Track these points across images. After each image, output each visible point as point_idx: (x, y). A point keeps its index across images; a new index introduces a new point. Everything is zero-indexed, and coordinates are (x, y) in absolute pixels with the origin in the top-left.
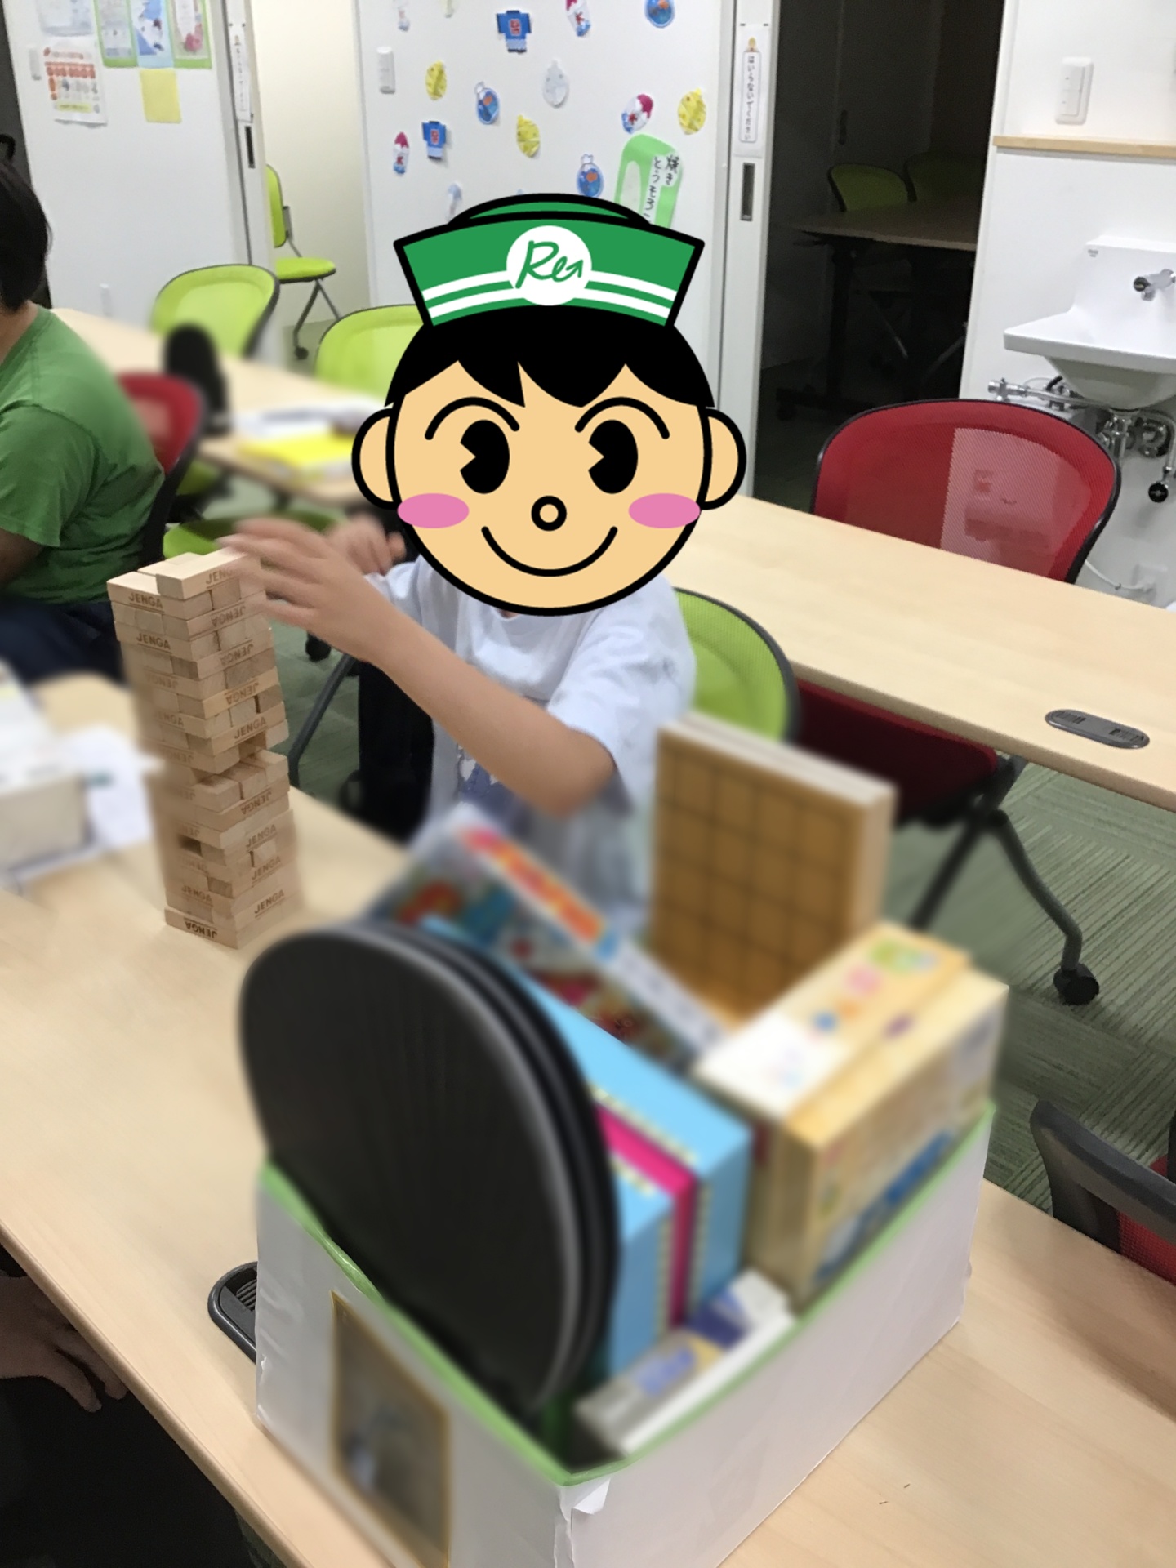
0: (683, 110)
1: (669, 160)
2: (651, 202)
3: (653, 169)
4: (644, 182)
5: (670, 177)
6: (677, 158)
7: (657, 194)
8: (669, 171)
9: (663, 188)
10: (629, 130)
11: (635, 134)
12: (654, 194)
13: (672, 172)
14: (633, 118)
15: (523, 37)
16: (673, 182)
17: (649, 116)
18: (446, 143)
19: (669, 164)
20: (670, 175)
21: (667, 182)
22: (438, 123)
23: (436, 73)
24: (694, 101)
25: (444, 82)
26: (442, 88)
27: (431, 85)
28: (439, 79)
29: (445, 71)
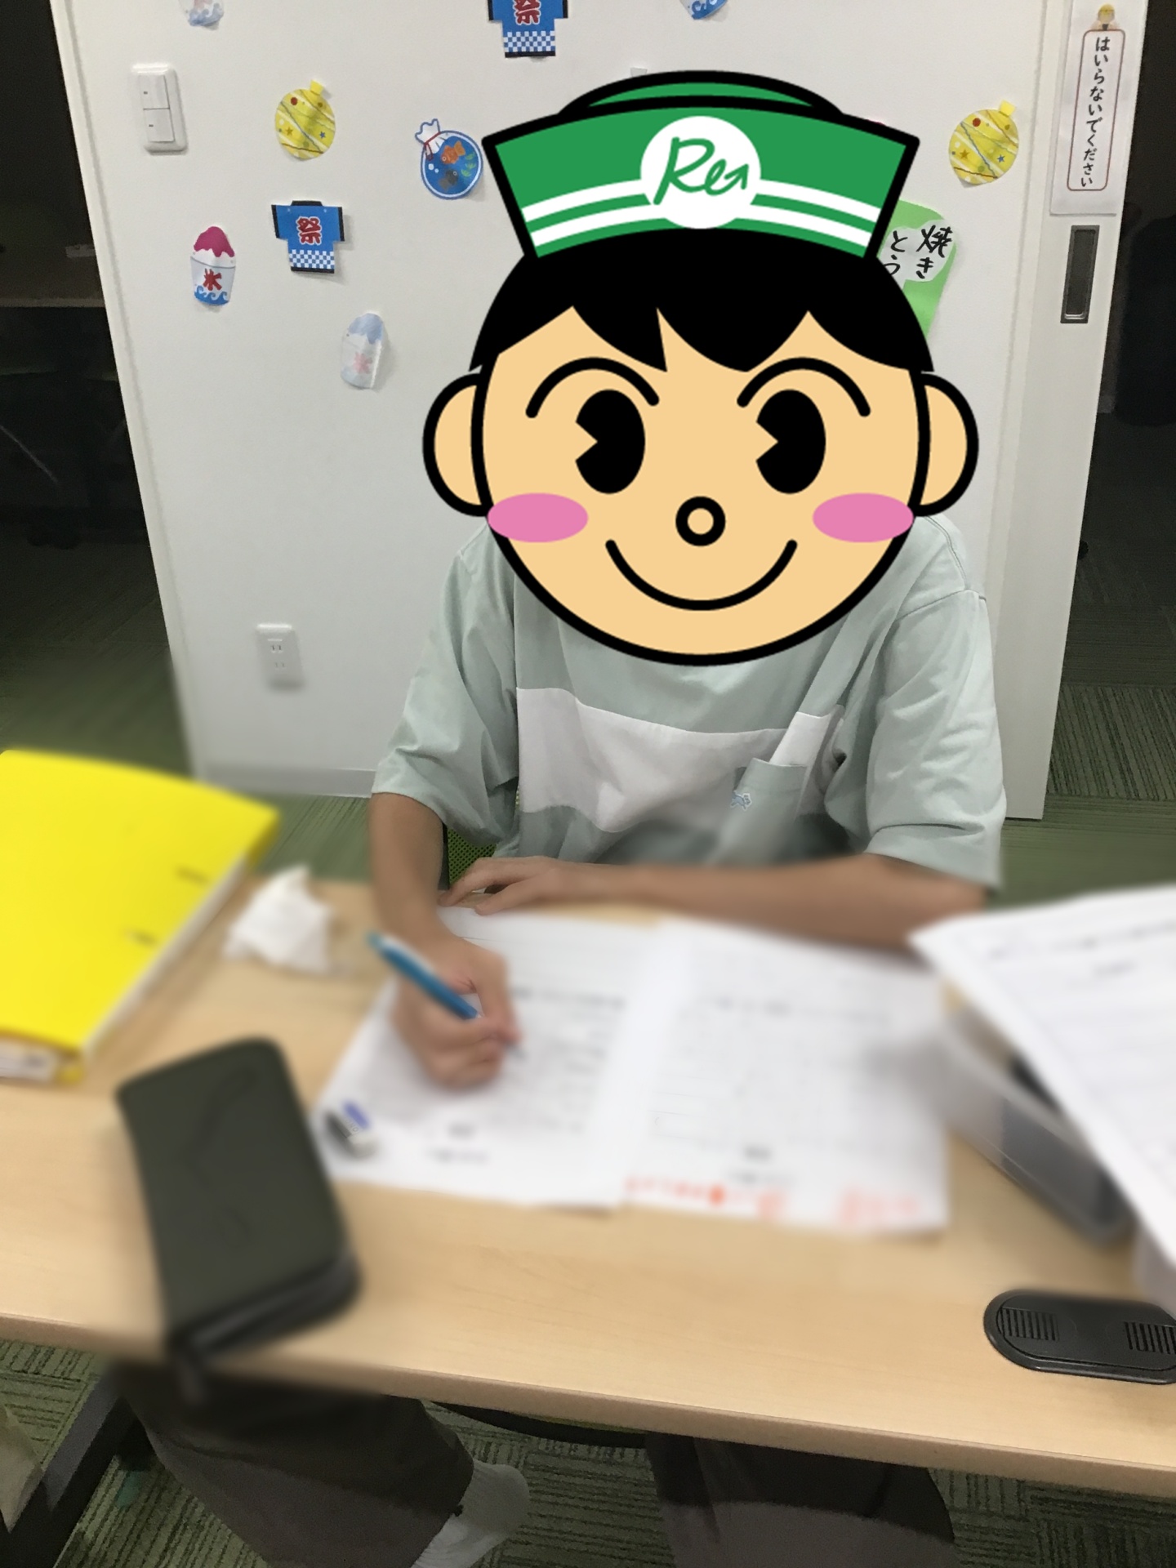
0: (964, 143)
1: (927, 236)
5: (927, 264)
6: (948, 231)
8: (925, 254)
13: (934, 256)
15: (549, 27)
16: (930, 275)
18: (342, 239)
19: (926, 242)
20: (927, 260)
21: (919, 274)
22: (318, 204)
23: (305, 107)
24: (992, 125)
25: (328, 124)
26: (322, 135)
27: (289, 132)
28: (313, 119)
29: (330, 102)
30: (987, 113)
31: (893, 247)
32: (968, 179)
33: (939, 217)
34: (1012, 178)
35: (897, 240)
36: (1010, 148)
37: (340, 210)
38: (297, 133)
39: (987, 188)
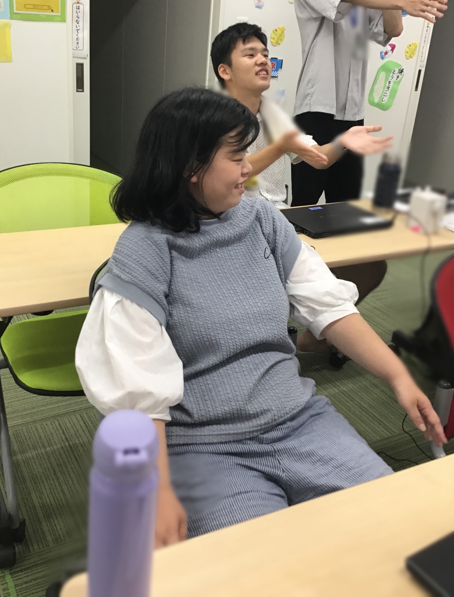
0: (408, 50)
1: (399, 70)
2: (388, 88)
3: (392, 74)
4: (386, 80)
5: (398, 77)
7: (392, 84)
8: (398, 74)
9: (394, 82)
10: (383, 58)
11: (386, 60)
12: (390, 84)
13: (400, 75)
14: (386, 53)
16: (398, 79)
17: (392, 53)
18: (281, 68)
19: (399, 72)
20: (398, 76)
21: (397, 79)
22: (277, 58)
23: (279, 32)
24: (413, 46)
25: (283, 37)
26: (281, 40)
27: (274, 38)
28: (280, 35)
29: (285, 32)
30: (412, 44)
31: (393, 73)
32: (408, 58)
33: (402, 66)
34: (415, 58)
35: (394, 71)
36: (415, 52)
37: (282, 60)
38: (276, 38)
39: (410, 60)
